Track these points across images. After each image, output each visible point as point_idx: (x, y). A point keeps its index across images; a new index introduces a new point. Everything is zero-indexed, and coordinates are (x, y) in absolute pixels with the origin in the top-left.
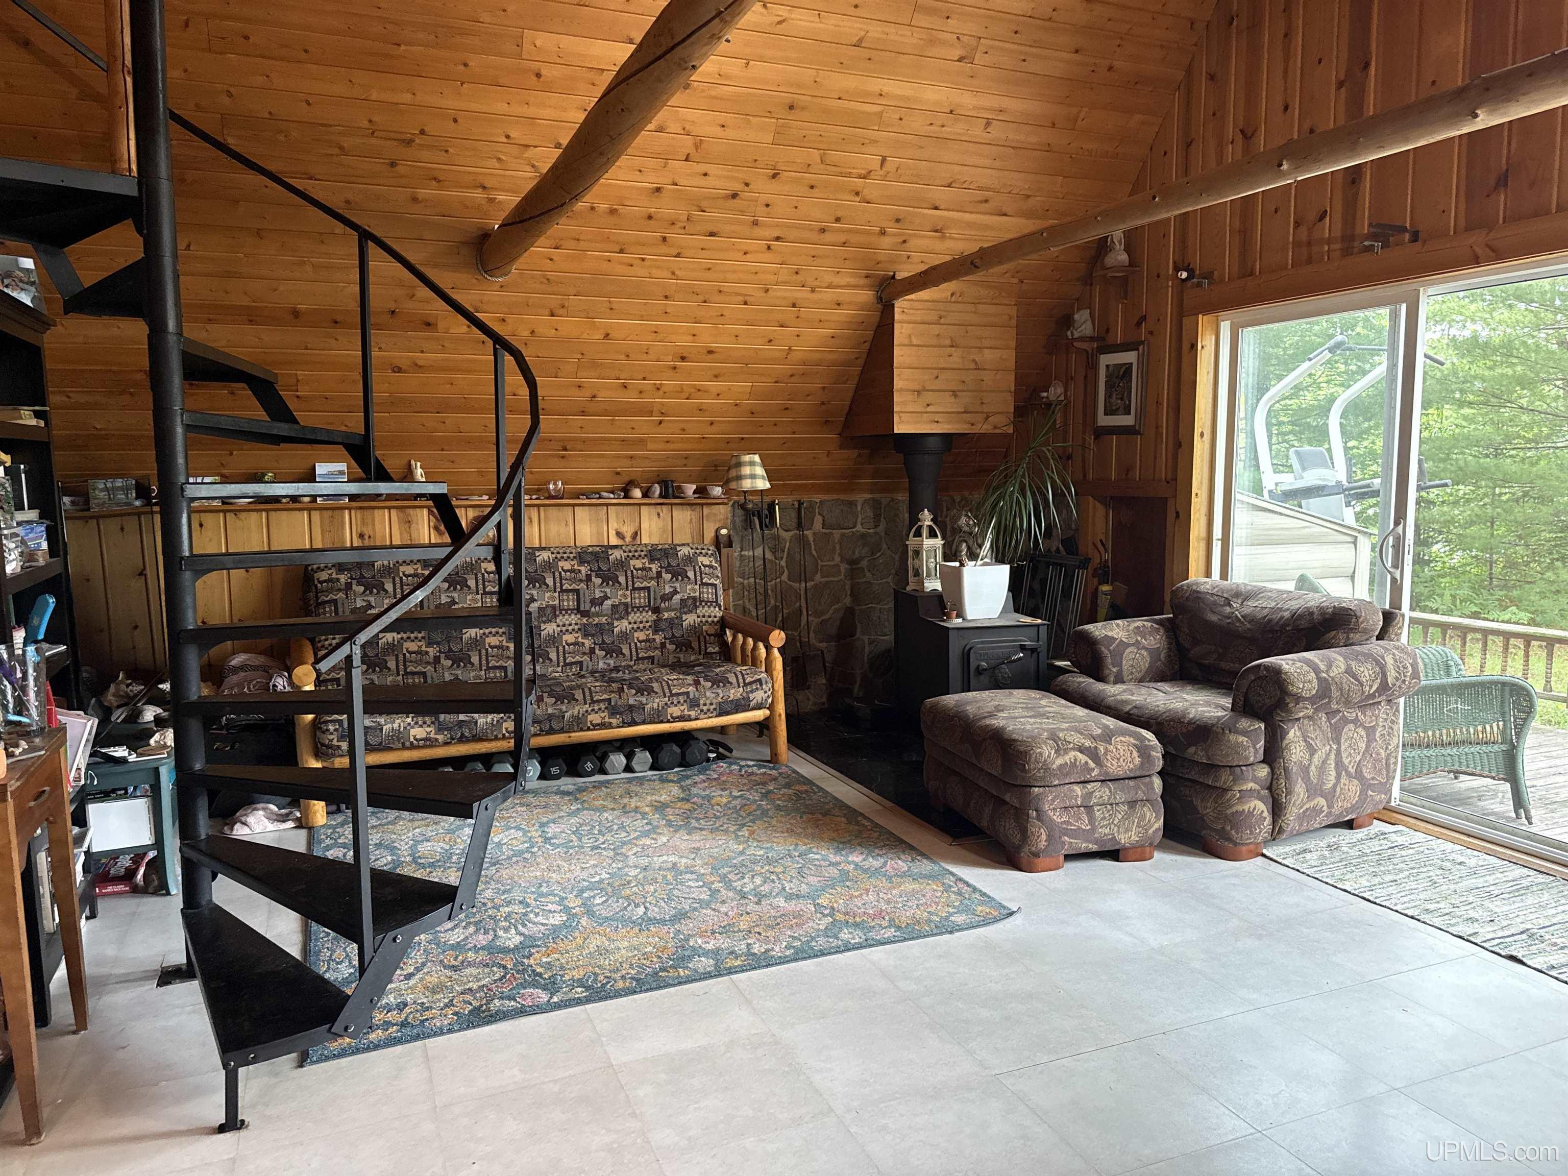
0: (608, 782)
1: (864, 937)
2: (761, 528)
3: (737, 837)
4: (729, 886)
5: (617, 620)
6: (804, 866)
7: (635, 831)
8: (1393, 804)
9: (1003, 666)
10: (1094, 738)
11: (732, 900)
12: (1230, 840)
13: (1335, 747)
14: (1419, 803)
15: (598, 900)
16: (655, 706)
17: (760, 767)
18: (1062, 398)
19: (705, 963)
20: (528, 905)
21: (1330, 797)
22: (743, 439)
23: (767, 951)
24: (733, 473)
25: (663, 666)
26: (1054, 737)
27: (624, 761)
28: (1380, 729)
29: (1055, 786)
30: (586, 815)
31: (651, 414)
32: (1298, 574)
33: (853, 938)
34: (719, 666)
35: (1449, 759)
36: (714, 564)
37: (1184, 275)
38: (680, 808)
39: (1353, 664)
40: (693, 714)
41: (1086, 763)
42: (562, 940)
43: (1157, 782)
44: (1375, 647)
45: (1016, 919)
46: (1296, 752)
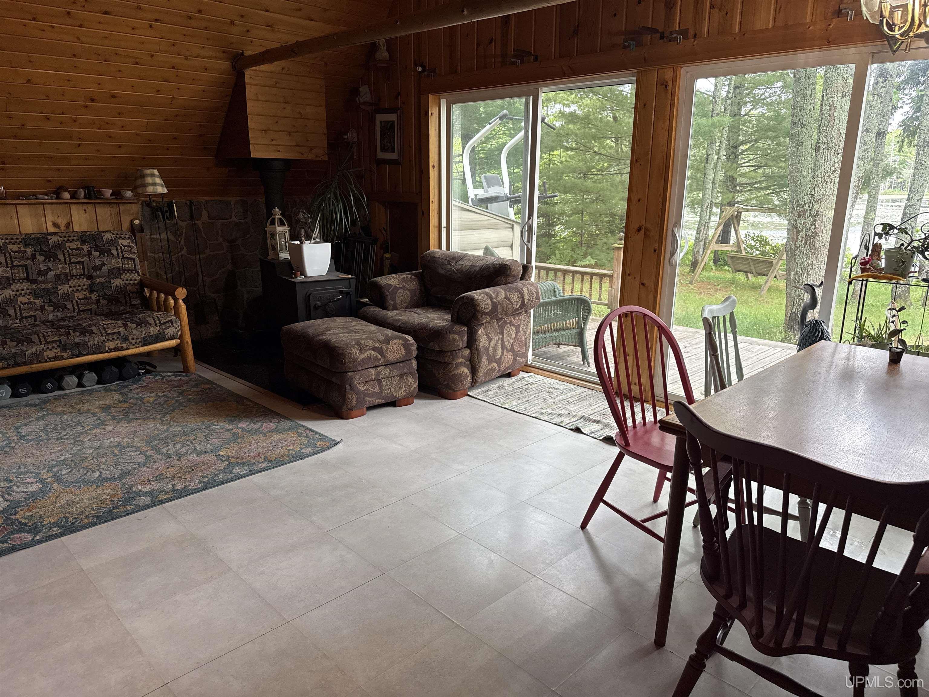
0: (65, 395)
1: (248, 470)
2: (164, 220)
3: (162, 421)
4: (158, 451)
5: (60, 285)
6: (208, 433)
7: (89, 425)
8: (529, 363)
9: (331, 304)
10: (380, 342)
11: (161, 460)
12: (451, 389)
13: (501, 337)
14: (540, 361)
15: (64, 472)
16: (96, 342)
17: (176, 376)
18: (356, 139)
19: (144, 500)
20: (11, 481)
21: (499, 362)
22: (144, 158)
23: (186, 487)
24: (139, 182)
25: (99, 315)
26: (358, 343)
27: (76, 380)
28: (522, 326)
29: (360, 370)
30: (50, 419)
31: (71, 139)
32: (485, 245)
33: (242, 471)
34: (141, 313)
35: (554, 338)
36: (131, 244)
37: (420, 69)
38: (121, 407)
39: (509, 293)
40: (124, 346)
41: (377, 356)
42: (40, 500)
43: (414, 363)
44: (519, 284)
45: (340, 446)
46: (483, 341)
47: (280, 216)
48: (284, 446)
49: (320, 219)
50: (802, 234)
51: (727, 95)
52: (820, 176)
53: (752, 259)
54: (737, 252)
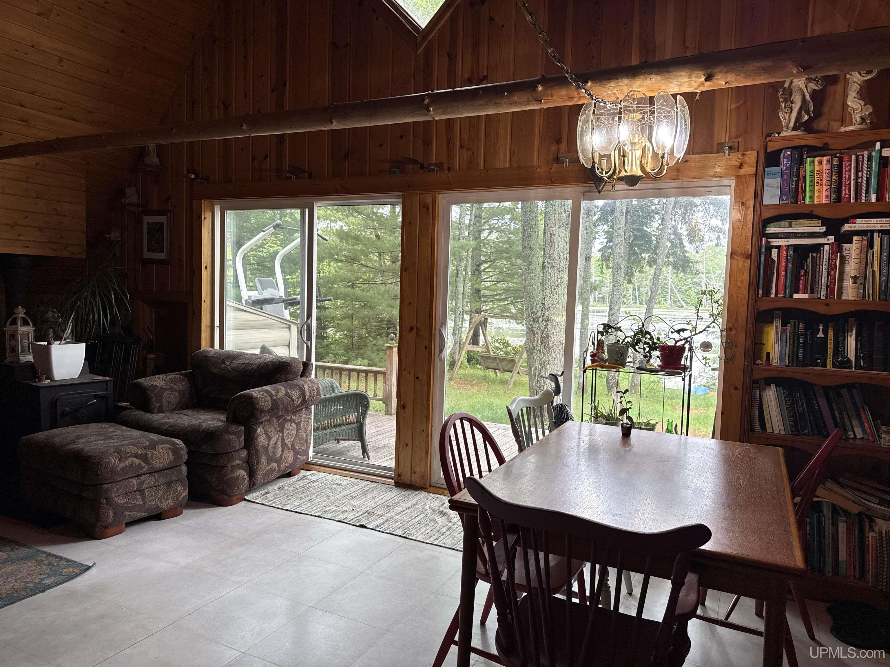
8: (310, 460)
9: (82, 409)
10: (144, 448)
12: (227, 494)
13: (281, 435)
14: (321, 458)
18: (119, 239)
21: (279, 461)
26: (118, 450)
28: (302, 423)
29: (119, 481)
32: (261, 345)
35: (335, 434)
37: (193, 176)
39: (289, 390)
41: (140, 463)
43: (184, 469)
44: (300, 381)
45: (92, 572)
46: (262, 440)
47: (24, 316)
48: (19, 578)
49: (73, 319)
50: (538, 336)
51: (470, 223)
52: (547, 289)
53: (499, 358)
54: (486, 352)
